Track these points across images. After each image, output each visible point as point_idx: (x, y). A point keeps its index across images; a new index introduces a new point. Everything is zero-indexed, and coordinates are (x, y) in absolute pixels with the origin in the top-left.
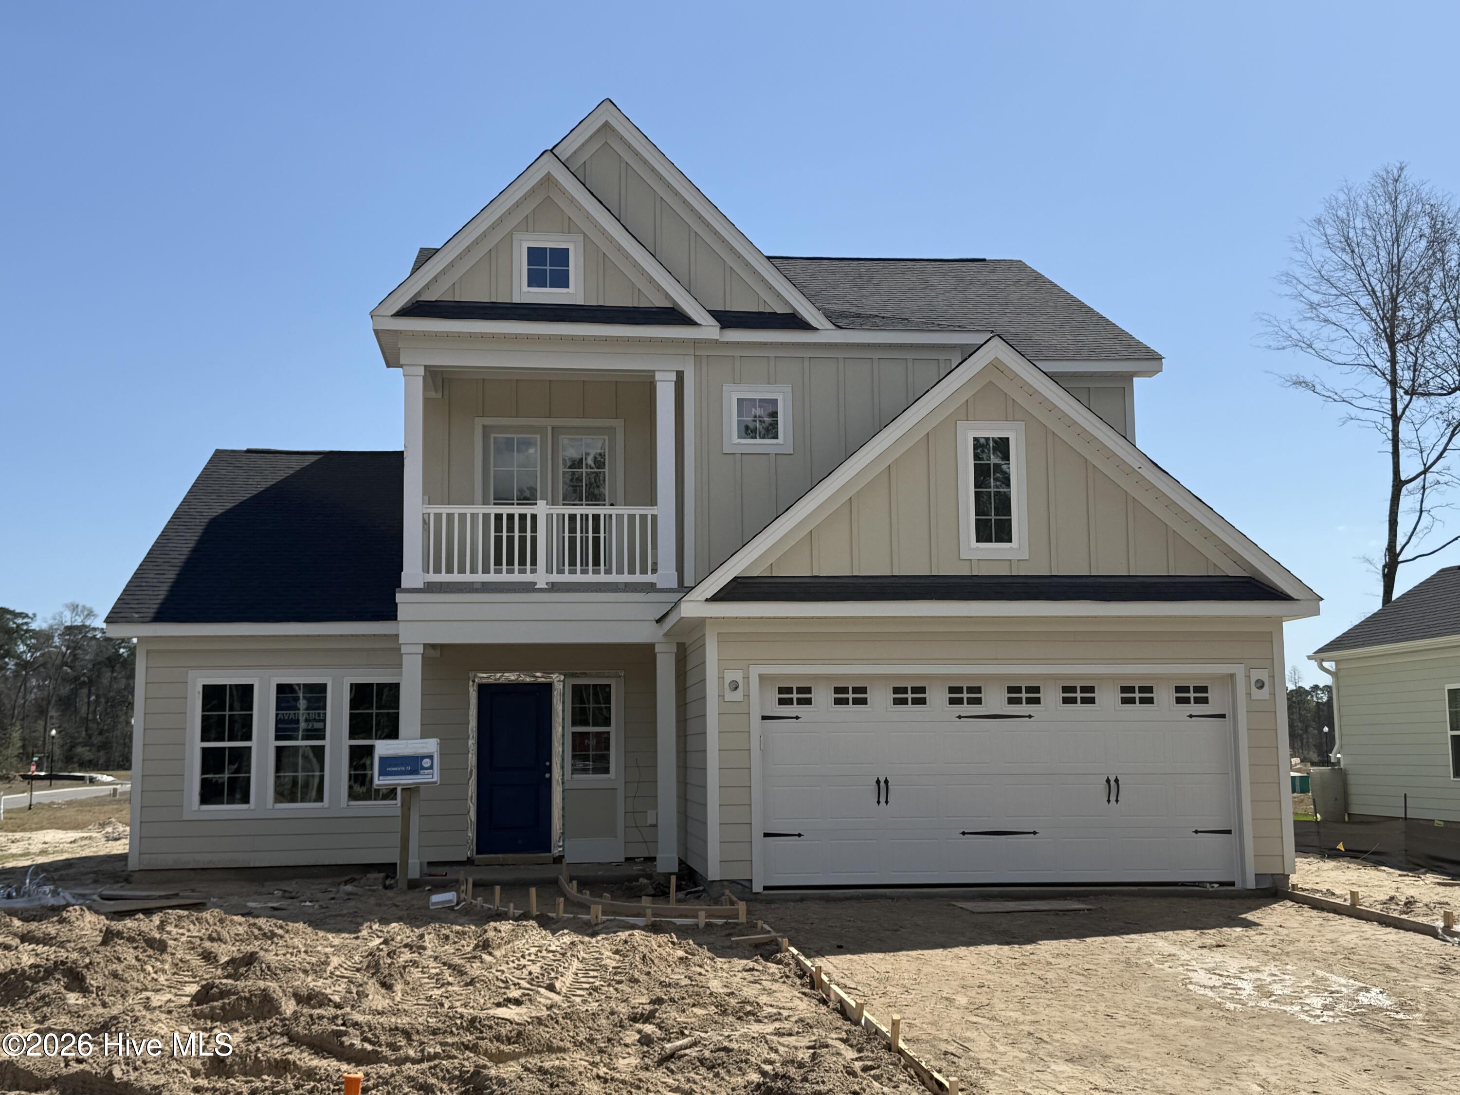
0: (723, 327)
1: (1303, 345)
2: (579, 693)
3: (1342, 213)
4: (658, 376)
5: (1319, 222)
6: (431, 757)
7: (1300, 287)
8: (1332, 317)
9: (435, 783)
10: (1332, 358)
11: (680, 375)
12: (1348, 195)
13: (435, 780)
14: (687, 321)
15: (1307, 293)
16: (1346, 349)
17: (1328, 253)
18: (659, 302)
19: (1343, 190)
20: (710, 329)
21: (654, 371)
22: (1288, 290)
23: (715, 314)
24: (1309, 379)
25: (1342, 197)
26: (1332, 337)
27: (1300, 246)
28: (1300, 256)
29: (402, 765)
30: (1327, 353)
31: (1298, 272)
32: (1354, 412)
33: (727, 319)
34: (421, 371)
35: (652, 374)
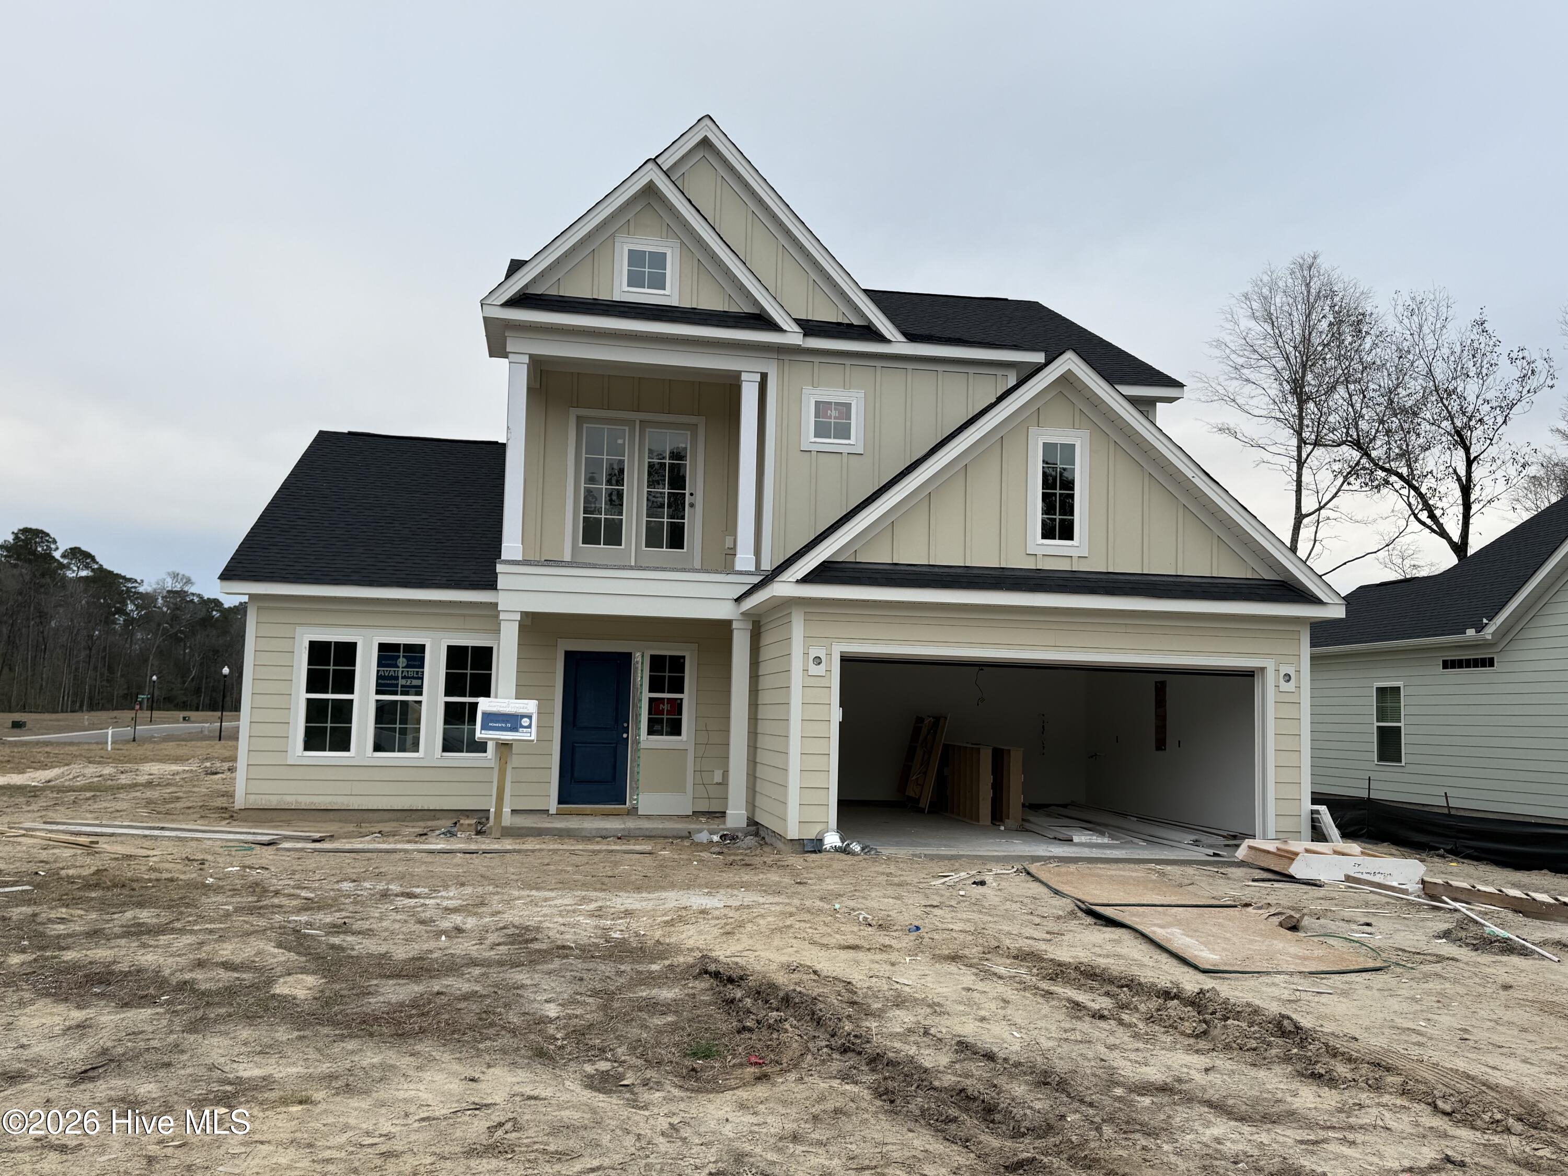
0: (806, 335)
1: (1227, 399)
2: (657, 662)
3: (1265, 291)
4: (744, 376)
5: (1246, 297)
6: (530, 717)
7: (1228, 351)
8: (1252, 377)
9: (533, 741)
10: (1251, 411)
11: (764, 377)
12: (1271, 277)
13: (532, 738)
14: (773, 326)
15: (1233, 356)
16: (1261, 404)
17: (1252, 324)
18: (747, 308)
19: (1266, 273)
20: (794, 337)
21: (740, 372)
22: (1217, 353)
23: (798, 321)
24: (1232, 426)
25: (1266, 279)
26: (1252, 395)
27: (1229, 317)
28: (1229, 325)
29: (503, 722)
30: (1247, 407)
31: (1228, 339)
32: (1267, 456)
33: (810, 328)
34: (526, 359)
35: (737, 375)
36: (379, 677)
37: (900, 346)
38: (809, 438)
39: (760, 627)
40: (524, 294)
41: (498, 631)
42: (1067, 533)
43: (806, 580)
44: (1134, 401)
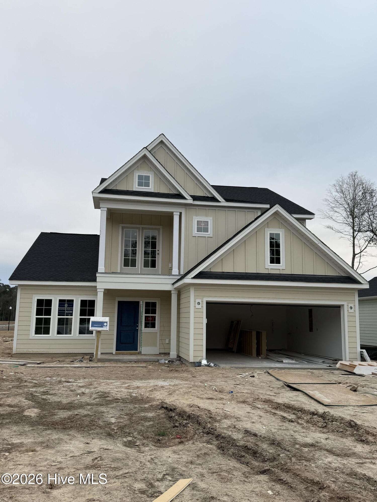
0: (194, 200)
1: (329, 217)
2: (147, 304)
3: (341, 183)
5: (334, 185)
6: (107, 323)
7: (329, 202)
8: (337, 210)
9: (108, 330)
10: (337, 221)
11: (181, 213)
12: (342, 179)
13: (107, 329)
14: (183, 198)
15: (331, 204)
16: (341, 219)
17: (337, 194)
18: (175, 192)
19: (341, 178)
20: (190, 201)
21: (173, 212)
22: (326, 203)
23: (191, 196)
24: (331, 226)
25: (340, 179)
26: (338, 216)
27: (329, 191)
28: (329, 194)
29: (98, 324)
30: (336, 220)
31: (329, 198)
32: (343, 235)
33: (195, 198)
34: (106, 209)
35: (172, 213)
36: (59, 310)
37: (224, 203)
38: (195, 232)
39: (180, 293)
40: (106, 189)
41: (97, 295)
42: (278, 261)
43: (194, 278)
44: (297, 219)
